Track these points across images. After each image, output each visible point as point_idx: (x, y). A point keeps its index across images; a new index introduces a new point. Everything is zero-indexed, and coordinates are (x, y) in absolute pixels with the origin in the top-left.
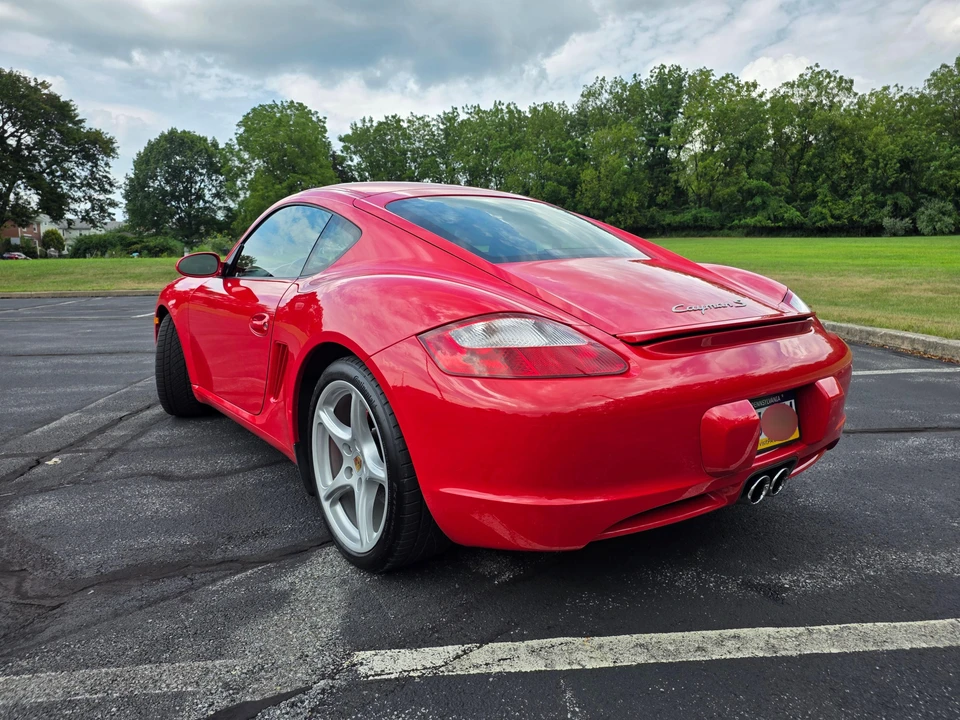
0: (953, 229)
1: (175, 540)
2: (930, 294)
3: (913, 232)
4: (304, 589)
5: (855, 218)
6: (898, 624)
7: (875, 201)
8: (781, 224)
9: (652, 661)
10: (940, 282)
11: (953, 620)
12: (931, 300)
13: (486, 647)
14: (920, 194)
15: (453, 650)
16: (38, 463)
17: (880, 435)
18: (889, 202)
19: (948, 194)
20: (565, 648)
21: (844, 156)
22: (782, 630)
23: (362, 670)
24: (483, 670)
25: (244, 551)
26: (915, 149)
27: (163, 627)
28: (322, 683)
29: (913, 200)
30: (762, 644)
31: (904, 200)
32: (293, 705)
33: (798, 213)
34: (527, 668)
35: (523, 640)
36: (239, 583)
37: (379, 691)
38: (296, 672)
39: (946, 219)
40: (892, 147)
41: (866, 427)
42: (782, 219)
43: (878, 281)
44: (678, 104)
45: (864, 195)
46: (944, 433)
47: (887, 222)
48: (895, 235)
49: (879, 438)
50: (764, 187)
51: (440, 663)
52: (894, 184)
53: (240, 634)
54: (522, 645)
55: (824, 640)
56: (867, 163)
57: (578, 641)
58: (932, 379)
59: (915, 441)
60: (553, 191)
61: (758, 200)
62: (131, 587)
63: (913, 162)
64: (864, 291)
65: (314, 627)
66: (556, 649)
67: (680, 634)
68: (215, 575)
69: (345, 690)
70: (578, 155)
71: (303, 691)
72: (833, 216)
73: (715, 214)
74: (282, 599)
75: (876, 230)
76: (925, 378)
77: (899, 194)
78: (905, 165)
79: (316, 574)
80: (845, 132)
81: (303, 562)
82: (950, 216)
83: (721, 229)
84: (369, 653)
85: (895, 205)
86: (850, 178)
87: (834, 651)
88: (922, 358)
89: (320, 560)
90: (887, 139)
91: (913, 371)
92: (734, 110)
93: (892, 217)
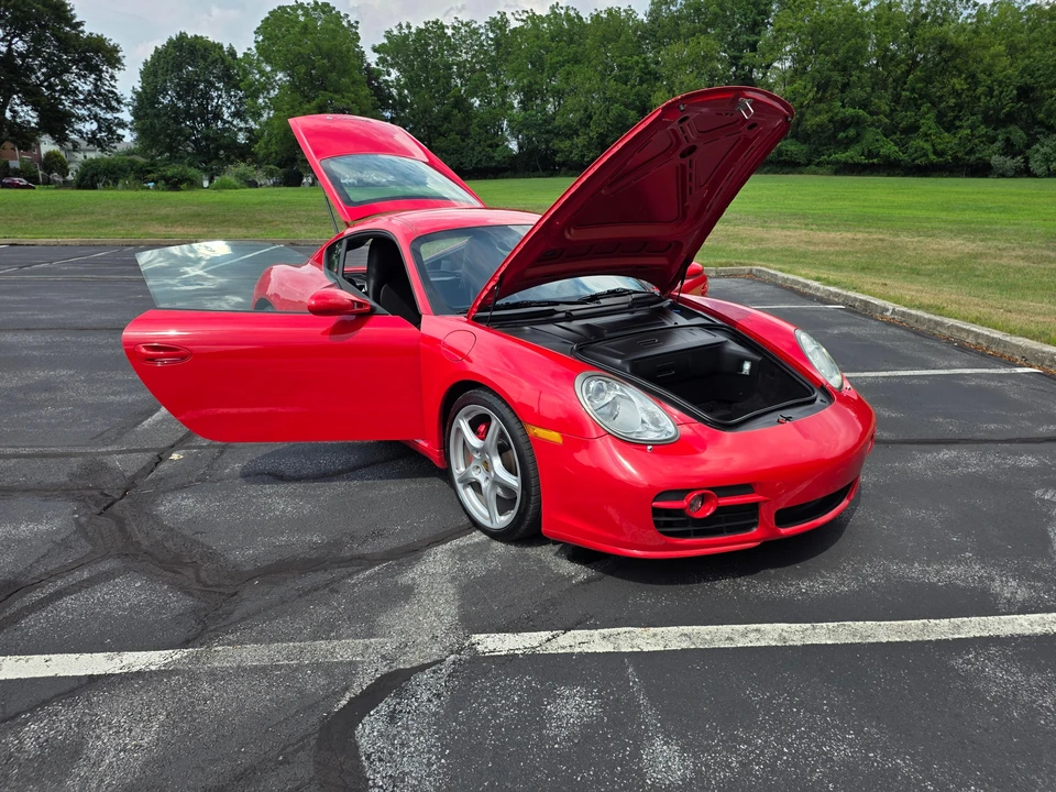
1: (308, 538)
2: (1021, 263)
3: (1025, 172)
4: (424, 583)
5: (960, 155)
6: (882, 623)
7: (985, 135)
8: (875, 161)
9: (693, 647)
10: (1035, 247)
11: (925, 621)
12: (1019, 270)
13: (569, 633)
14: (1037, 129)
15: (546, 635)
16: (160, 460)
17: (916, 446)
18: (1000, 137)
20: (628, 635)
21: (954, 80)
22: (793, 625)
23: (480, 648)
24: (568, 650)
25: (367, 549)
26: (1037, 74)
27: (322, 612)
28: (452, 657)
29: (1028, 134)
30: (776, 636)
31: (1018, 135)
32: (434, 672)
33: (896, 149)
34: (600, 650)
35: (596, 627)
36: (370, 577)
37: (494, 663)
38: (431, 649)
40: (1010, 71)
41: (906, 438)
42: (878, 155)
43: (968, 244)
44: (766, 13)
45: (973, 127)
46: (975, 446)
47: (996, 160)
48: (1003, 175)
49: (915, 451)
50: (859, 117)
51: (536, 644)
52: (1009, 114)
53: (382, 619)
54: (596, 633)
55: (823, 634)
56: (980, 90)
57: (638, 630)
58: (984, 382)
59: (946, 454)
60: (620, 116)
61: (852, 132)
62: (286, 579)
63: (1033, 89)
64: (952, 256)
65: (438, 615)
66: (622, 636)
67: (715, 627)
68: (350, 570)
69: (469, 662)
70: (649, 73)
71: (441, 661)
72: (935, 152)
73: (802, 147)
74: (408, 592)
75: (982, 170)
76: (978, 380)
77: (1012, 128)
78: (1024, 92)
79: (431, 571)
80: (958, 51)
81: (418, 559)
83: (807, 165)
84: (483, 636)
85: (1008, 140)
86: (959, 106)
87: (829, 642)
88: (983, 355)
89: (431, 559)
90: (1005, 61)
91: (968, 371)
92: (831, 23)
93: (1001, 155)
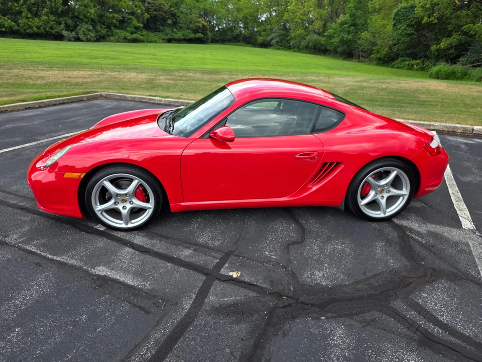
0: (95, 39)
3: (78, 39)
5: (47, 29)
7: (55, 20)
8: (3, 29)
14: (76, 19)
18: (63, 22)
19: (89, 21)
29: (74, 22)
31: (70, 22)
33: (13, 23)
39: (90, 33)
42: (4, 26)
45: (48, 16)
47: (65, 33)
48: (70, 40)
52: (62, 12)
75: (59, 37)
77: (66, 18)
82: (92, 32)
85: (66, 24)
93: (66, 30)
